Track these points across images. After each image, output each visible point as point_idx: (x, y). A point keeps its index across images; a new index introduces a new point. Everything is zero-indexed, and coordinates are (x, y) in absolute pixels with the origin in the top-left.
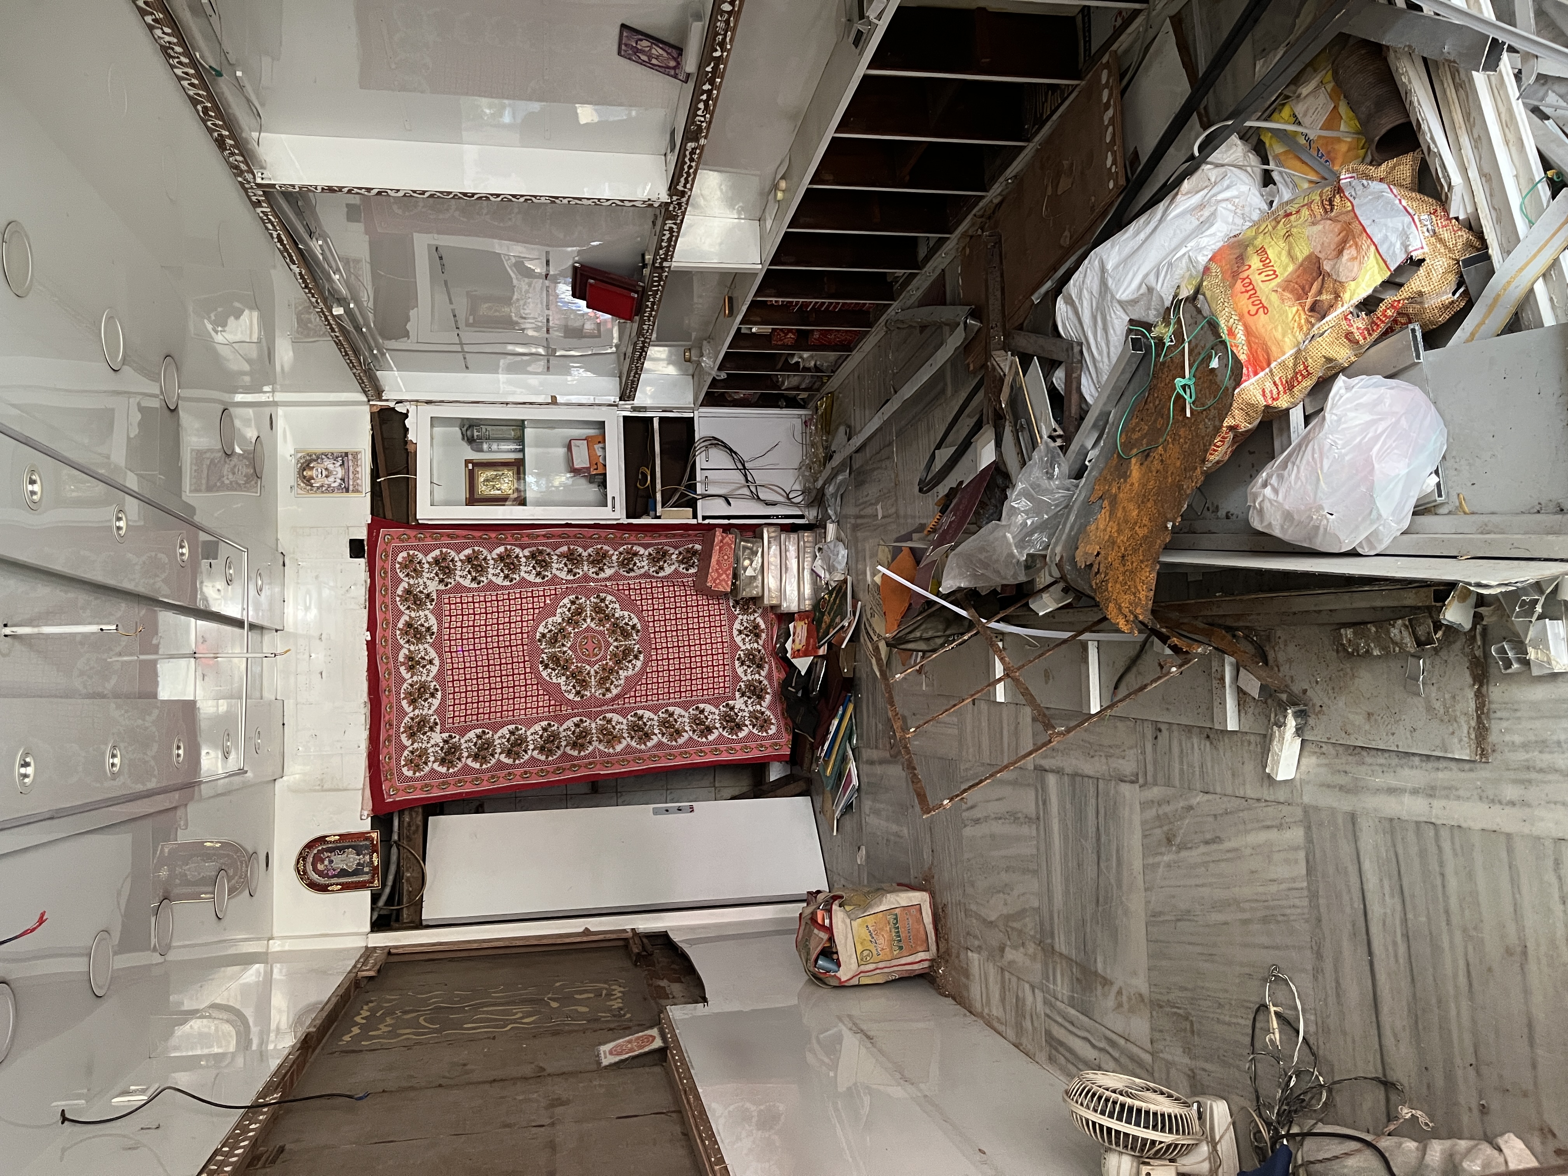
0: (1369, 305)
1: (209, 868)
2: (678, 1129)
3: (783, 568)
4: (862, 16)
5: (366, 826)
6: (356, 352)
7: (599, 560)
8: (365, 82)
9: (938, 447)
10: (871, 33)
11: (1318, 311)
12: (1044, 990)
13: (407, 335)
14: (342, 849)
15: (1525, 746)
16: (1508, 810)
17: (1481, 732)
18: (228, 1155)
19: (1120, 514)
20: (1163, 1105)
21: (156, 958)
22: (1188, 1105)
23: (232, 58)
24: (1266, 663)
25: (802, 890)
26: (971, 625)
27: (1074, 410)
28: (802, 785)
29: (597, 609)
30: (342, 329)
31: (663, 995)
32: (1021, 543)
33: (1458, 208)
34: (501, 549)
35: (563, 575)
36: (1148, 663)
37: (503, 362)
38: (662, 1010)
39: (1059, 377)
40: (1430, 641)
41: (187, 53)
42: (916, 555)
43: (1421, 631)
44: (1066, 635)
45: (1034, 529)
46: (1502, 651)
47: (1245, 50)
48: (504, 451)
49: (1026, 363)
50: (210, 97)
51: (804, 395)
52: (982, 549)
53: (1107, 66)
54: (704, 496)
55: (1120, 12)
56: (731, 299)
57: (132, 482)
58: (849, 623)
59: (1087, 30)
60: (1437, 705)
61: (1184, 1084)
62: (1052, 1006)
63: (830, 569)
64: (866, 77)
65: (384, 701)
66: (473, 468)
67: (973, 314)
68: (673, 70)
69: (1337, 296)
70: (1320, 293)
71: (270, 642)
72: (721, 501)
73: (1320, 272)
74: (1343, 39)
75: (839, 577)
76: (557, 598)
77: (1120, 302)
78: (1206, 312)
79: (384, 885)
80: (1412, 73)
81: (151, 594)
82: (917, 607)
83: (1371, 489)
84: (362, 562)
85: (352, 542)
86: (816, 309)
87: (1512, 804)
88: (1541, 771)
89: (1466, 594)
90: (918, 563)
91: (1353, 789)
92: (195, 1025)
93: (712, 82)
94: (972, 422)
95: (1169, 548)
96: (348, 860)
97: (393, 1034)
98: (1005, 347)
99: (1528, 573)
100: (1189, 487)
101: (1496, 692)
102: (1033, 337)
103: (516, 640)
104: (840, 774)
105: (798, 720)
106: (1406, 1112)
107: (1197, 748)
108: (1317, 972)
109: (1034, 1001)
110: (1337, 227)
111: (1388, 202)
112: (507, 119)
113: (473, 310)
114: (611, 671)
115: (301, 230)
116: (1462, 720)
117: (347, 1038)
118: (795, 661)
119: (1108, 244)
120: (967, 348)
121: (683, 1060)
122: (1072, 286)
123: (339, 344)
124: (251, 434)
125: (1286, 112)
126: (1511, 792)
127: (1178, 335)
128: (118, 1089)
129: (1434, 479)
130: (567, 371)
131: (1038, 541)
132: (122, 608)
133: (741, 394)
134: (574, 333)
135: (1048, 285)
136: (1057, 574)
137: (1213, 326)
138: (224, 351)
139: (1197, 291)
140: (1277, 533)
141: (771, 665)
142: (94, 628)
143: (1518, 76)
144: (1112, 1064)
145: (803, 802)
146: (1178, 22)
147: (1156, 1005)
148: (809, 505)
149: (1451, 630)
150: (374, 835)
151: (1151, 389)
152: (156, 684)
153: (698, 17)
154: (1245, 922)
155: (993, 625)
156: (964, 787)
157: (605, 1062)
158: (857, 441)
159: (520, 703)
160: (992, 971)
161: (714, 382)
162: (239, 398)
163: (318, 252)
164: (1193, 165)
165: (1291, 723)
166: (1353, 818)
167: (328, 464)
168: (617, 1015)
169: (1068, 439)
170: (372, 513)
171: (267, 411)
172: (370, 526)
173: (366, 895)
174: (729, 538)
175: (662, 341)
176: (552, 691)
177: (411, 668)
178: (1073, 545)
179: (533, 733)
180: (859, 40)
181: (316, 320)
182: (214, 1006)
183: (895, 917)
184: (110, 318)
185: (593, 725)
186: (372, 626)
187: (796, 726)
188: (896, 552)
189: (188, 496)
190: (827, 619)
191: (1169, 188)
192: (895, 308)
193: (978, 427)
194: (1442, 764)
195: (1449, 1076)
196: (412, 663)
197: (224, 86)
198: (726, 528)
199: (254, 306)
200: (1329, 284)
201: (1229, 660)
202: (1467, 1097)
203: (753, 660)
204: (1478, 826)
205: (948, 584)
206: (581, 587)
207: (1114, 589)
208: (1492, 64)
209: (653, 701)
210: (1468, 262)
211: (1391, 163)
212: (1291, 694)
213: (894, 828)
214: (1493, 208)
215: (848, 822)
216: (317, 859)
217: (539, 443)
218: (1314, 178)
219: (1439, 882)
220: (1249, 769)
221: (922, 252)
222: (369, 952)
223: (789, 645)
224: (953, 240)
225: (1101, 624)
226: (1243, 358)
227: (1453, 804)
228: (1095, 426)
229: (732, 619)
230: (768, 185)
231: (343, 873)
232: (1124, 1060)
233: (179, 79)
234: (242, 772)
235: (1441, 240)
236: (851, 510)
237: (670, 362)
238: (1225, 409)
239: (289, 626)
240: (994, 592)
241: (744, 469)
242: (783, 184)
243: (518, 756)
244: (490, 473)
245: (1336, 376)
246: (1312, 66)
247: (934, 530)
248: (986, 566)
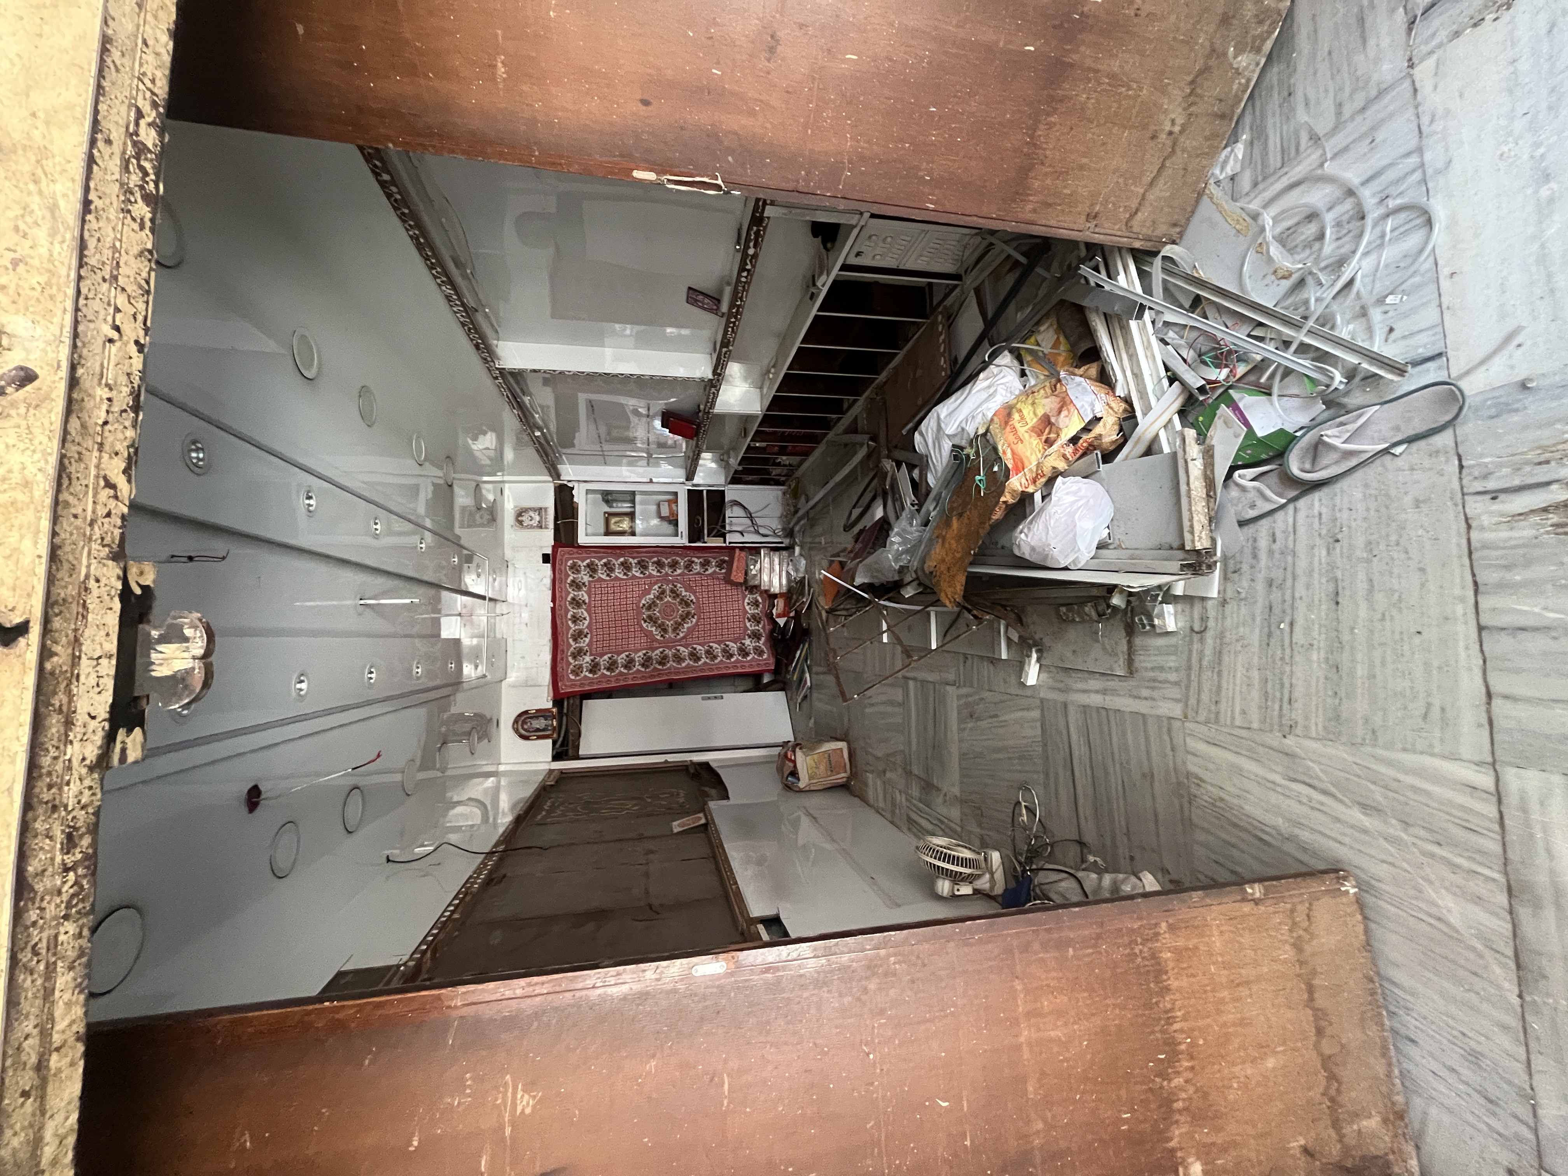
0: (1074, 440)
1: (467, 726)
2: (713, 866)
3: (772, 570)
4: (814, 284)
5: (550, 705)
6: (547, 455)
7: (674, 565)
8: (553, 316)
9: (854, 507)
10: (819, 294)
11: (1049, 443)
12: (907, 794)
13: (573, 445)
14: (537, 717)
15: (1153, 669)
16: (1144, 702)
17: (1130, 662)
18: (478, 878)
19: (947, 545)
20: (967, 854)
21: (439, 774)
22: (979, 853)
23: (484, 302)
24: (1022, 624)
25: (780, 740)
26: (870, 602)
27: (924, 491)
28: (780, 685)
29: (672, 591)
30: (540, 443)
31: (706, 795)
32: (896, 560)
33: (1120, 391)
34: (622, 559)
35: (655, 573)
36: (961, 623)
37: (625, 460)
38: (705, 803)
39: (916, 473)
40: (1104, 614)
41: (459, 299)
42: (842, 564)
43: (1100, 609)
44: (919, 608)
45: (903, 552)
46: (1141, 620)
47: (1012, 307)
48: (625, 507)
49: (899, 466)
50: (472, 323)
51: (783, 479)
52: (876, 563)
53: (941, 313)
54: (730, 532)
55: (948, 285)
56: (745, 429)
57: (428, 523)
58: (806, 600)
59: (931, 294)
60: (1108, 647)
61: (977, 842)
62: (911, 802)
63: (797, 570)
64: (816, 316)
65: (560, 639)
66: (608, 516)
67: (872, 439)
68: (715, 311)
69: (1058, 435)
70: (1049, 433)
71: (500, 608)
72: (738, 535)
73: (1050, 423)
74: (1062, 302)
75: (801, 575)
76: (651, 585)
77: (948, 436)
78: (991, 441)
79: (559, 736)
80: (1098, 321)
81: (436, 582)
82: (842, 592)
83: (1075, 535)
84: (549, 565)
85: (544, 555)
86: (790, 434)
87: (1146, 699)
88: (1160, 682)
89: (1122, 591)
90: (843, 568)
91: (1066, 690)
92: (459, 809)
93: (736, 317)
94: (871, 495)
95: (972, 564)
96: (540, 723)
97: (563, 815)
98: (888, 457)
99: (1153, 581)
100: (982, 532)
101: (1138, 641)
102: (903, 452)
103: (630, 607)
104: (801, 679)
105: (779, 651)
106: (1091, 859)
107: (986, 669)
108: (1046, 786)
109: (901, 799)
110: (1058, 399)
111: (1084, 388)
112: (628, 332)
113: (609, 433)
114: (680, 624)
115: (518, 390)
116: (1121, 655)
117: (539, 817)
118: (778, 620)
119: (941, 405)
120: (869, 456)
121: (716, 830)
122: (923, 427)
123: (538, 451)
124: (491, 497)
125: (1032, 340)
126: (1145, 693)
127: (977, 453)
128: (419, 843)
129: (1107, 531)
130: (657, 465)
131: (905, 559)
132: (422, 590)
133: (750, 478)
134: (662, 445)
135: (911, 425)
136: (914, 576)
137: (995, 449)
138: (478, 454)
139: (987, 430)
140: (1027, 557)
141: (765, 621)
142: (408, 601)
143: (1153, 322)
144: (941, 833)
145: (781, 695)
146: (978, 291)
147: (963, 802)
148: (786, 537)
149: (1115, 608)
150: (554, 710)
151: (964, 481)
152: (440, 630)
153: (729, 284)
154: (1010, 759)
155: (882, 602)
156: (866, 687)
157: (675, 831)
158: (811, 503)
159: (631, 641)
160: (879, 783)
161: (736, 472)
162: (485, 479)
163: (527, 402)
164: (985, 366)
165: (1034, 656)
166: (1065, 705)
167: (531, 513)
168: (682, 806)
169: (921, 505)
170: (555, 540)
171: (499, 486)
172: (553, 547)
173: (550, 741)
174: (743, 554)
175: (708, 450)
176: (648, 634)
177: (574, 622)
178: (923, 561)
179: (638, 657)
180: (813, 297)
181: (527, 438)
182: (470, 799)
183: (829, 755)
184: (418, 437)
185: (669, 653)
186: (554, 600)
187: (777, 654)
188: (831, 562)
189: (458, 531)
190: (795, 597)
191: (973, 377)
192: (831, 435)
193: (874, 499)
194: (1110, 678)
195: (1114, 838)
196: (575, 619)
197: (479, 318)
198: (741, 549)
199: (493, 430)
200: (1054, 429)
201: (1003, 622)
202: (1123, 852)
203: (756, 619)
204: (1128, 709)
205: (858, 581)
206: (664, 579)
207: (944, 585)
208: (1140, 316)
209: (701, 640)
210: (1125, 419)
211: (1086, 367)
212: (1035, 641)
213: (829, 707)
214: (1138, 391)
215: (805, 704)
216: (524, 722)
217: (643, 503)
218: (1047, 373)
219: (1108, 738)
220: (1013, 679)
221: (845, 405)
222: (551, 771)
223: (774, 611)
224: (862, 400)
225: (937, 603)
226: (1010, 466)
227: (1116, 699)
228: (934, 499)
229: (744, 597)
230: (765, 369)
231: (538, 730)
232: (947, 830)
233: (455, 312)
234: (484, 676)
235: (1111, 408)
236: (808, 540)
237: (713, 461)
238: (1002, 493)
239: (510, 599)
240: (882, 585)
241: (751, 517)
242: (773, 370)
243: (630, 668)
244: (617, 519)
245: (1057, 477)
246: (1047, 316)
247: (851, 552)
248: (878, 571)
